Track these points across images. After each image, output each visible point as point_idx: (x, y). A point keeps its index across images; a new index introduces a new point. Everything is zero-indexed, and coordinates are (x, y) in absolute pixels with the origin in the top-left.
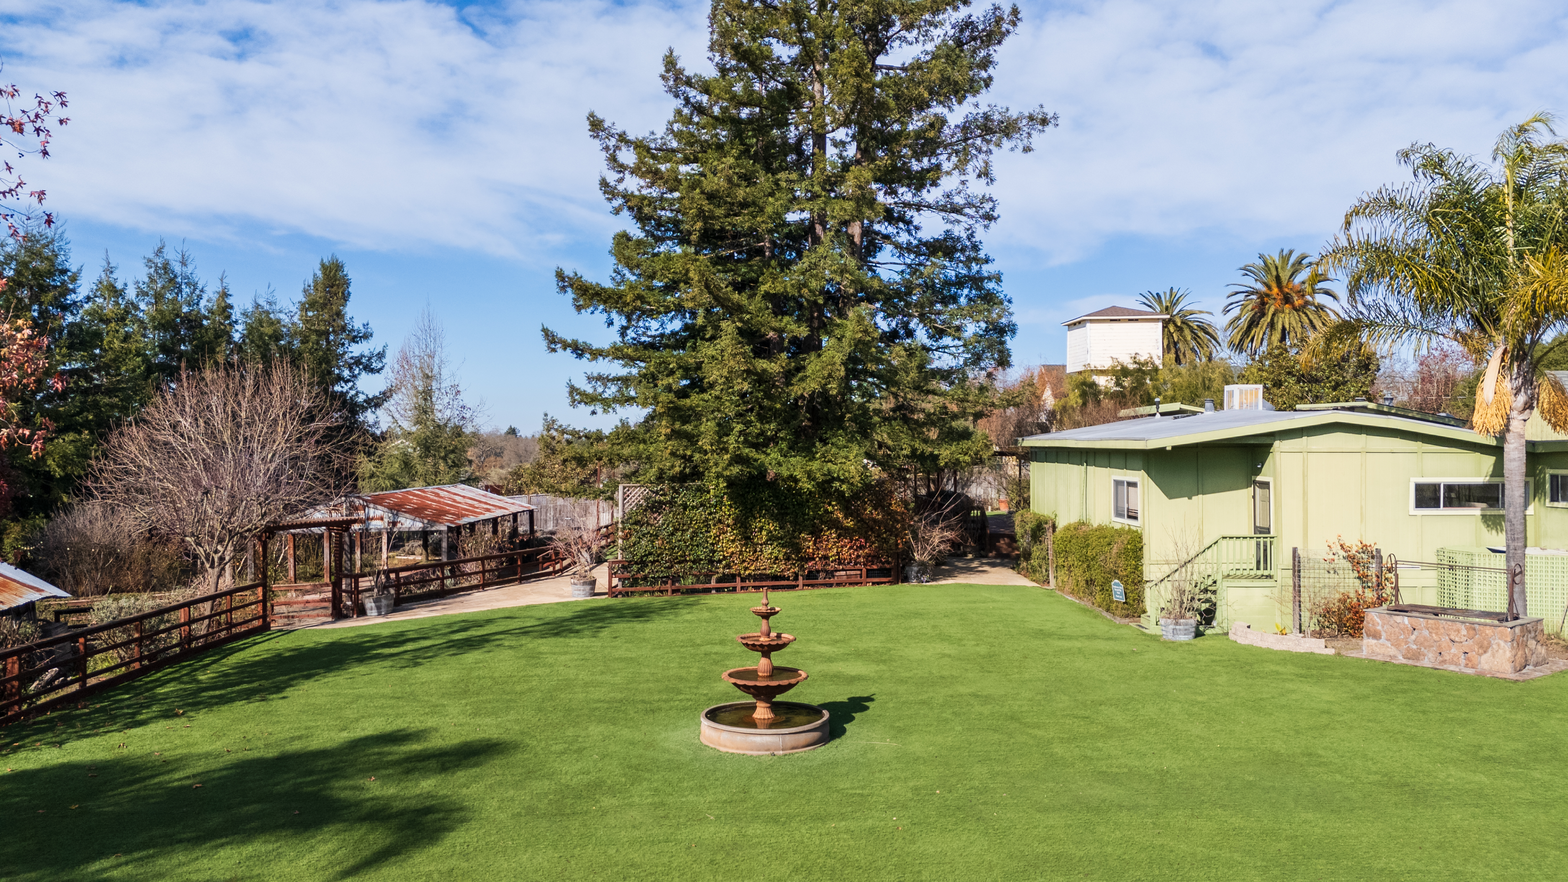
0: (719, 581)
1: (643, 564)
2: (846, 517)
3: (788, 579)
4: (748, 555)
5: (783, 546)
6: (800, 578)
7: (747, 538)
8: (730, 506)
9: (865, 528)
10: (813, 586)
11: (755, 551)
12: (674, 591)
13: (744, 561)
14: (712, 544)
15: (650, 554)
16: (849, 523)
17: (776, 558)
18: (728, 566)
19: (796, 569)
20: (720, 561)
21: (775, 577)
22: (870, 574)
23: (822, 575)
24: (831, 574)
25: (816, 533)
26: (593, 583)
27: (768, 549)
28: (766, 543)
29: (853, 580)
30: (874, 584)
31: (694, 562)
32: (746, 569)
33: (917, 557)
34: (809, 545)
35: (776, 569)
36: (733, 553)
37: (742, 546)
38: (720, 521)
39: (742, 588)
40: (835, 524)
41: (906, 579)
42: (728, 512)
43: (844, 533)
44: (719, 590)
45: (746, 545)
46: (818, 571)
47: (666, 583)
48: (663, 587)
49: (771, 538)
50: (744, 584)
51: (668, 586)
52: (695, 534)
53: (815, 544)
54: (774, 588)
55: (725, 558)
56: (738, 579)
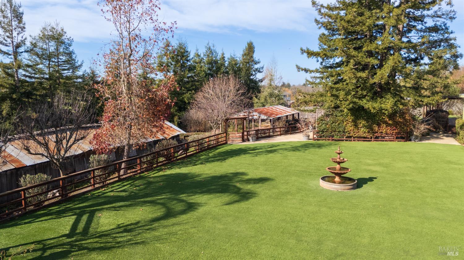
0: (346, 138)
1: (323, 132)
2: (389, 120)
3: (369, 138)
4: (356, 130)
5: (367, 129)
6: (373, 138)
7: (356, 126)
8: (351, 116)
9: (396, 124)
10: (377, 141)
11: (358, 130)
12: (332, 140)
13: (354, 132)
14: (344, 127)
15: (325, 129)
16: (390, 122)
17: (365, 132)
18: (349, 134)
19: (371, 136)
20: (347, 132)
21: (364, 138)
22: (397, 138)
23: (380, 138)
24: (384, 137)
25: (379, 125)
26: (309, 136)
27: (362, 129)
28: (362, 127)
29: (391, 140)
30: (398, 141)
31: (339, 132)
32: (355, 135)
33: (415, 133)
34: (376, 128)
35: (365, 135)
36: (351, 130)
37: (354, 128)
38: (347, 120)
39: (354, 140)
40: (386, 123)
41: (410, 140)
42: (350, 118)
43: (388, 125)
44: (346, 140)
45: (355, 128)
46: (379, 136)
47: (330, 137)
48: (329, 139)
49: (364, 126)
50: (354, 139)
51: (330, 138)
52: (339, 124)
53: (378, 128)
54: (364, 141)
55: (348, 131)
56: (352, 137)
